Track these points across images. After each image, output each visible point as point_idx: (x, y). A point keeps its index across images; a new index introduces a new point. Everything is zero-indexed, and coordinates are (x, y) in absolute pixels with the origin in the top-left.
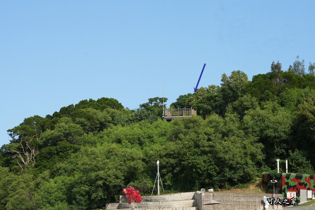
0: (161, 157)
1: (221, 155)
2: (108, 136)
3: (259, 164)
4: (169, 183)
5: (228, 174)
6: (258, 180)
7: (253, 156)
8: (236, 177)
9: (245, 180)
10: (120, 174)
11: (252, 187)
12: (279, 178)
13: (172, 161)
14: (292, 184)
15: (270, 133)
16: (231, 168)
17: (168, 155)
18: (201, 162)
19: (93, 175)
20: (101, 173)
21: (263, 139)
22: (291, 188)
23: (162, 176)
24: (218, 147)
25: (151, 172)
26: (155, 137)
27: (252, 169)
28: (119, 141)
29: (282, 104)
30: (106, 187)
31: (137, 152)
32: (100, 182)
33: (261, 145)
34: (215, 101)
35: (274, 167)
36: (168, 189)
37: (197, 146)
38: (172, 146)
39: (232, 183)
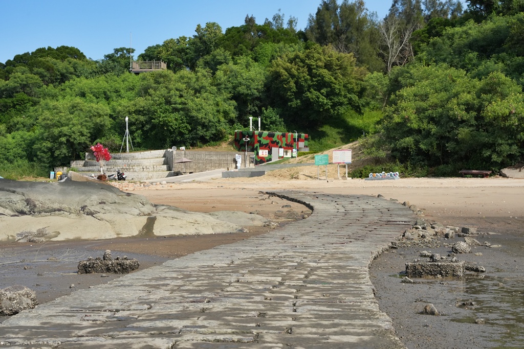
0: (130, 113)
1: (194, 114)
2: (71, 89)
3: (231, 122)
4: (138, 140)
5: (201, 132)
6: (231, 138)
7: (226, 114)
8: (208, 134)
9: (218, 138)
10: (85, 131)
11: (224, 145)
12: (252, 136)
13: (142, 118)
14: (265, 142)
15: (242, 90)
16: (204, 126)
17: (138, 112)
18: (173, 119)
19: (56, 131)
20: (65, 129)
21: (237, 97)
22: (263, 146)
23: (131, 133)
24: (191, 104)
25: (120, 128)
26: (122, 91)
27: (224, 127)
28: (83, 95)
29: (256, 60)
30: (70, 144)
31: (103, 107)
32: (63, 139)
33: (234, 102)
34: (186, 54)
35: (246, 125)
36: (137, 146)
37: (168, 102)
38: (142, 102)
39: (204, 141)
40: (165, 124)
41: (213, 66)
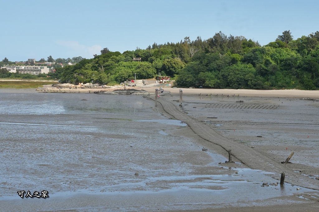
0: (136, 72)
1: (148, 73)
2: (121, 65)
3: (155, 74)
4: (137, 78)
5: (149, 76)
6: (155, 77)
7: (154, 72)
8: (151, 77)
9: (153, 77)
10: (127, 76)
11: (154, 79)
12: (159, 77)
13: (138, 73)
14: (161, 78)
15: (158, 67)
16: (150, 75)
17: (137, 72)
18: (144, 74)
19: (122, 76)
20: (124, 75)
21: (156, 69)
22: (161, 79)
23: (136, 76)
24: (148, 71)
25: (134, 75)
26: (133, 66)
27: (154, 75)
28: (124, 66)
29: (161, 59)
30: (124, 78)
31: (130, 71)
32: (123, 77)
33: (156, 70)
34: (145, 55)
35: (158, 74)
36: (137, 79)
37: (143, 70)
38: (138, 70)
39: (150, 78)
40: (143, 75)
41: (151, 62)
